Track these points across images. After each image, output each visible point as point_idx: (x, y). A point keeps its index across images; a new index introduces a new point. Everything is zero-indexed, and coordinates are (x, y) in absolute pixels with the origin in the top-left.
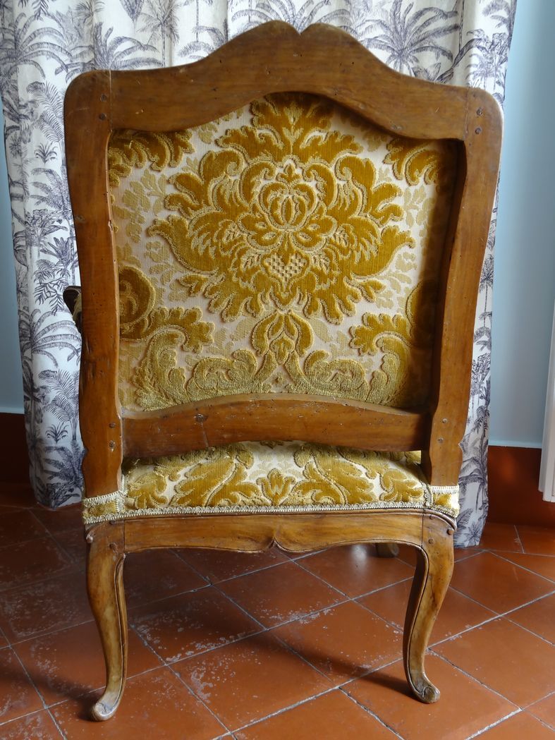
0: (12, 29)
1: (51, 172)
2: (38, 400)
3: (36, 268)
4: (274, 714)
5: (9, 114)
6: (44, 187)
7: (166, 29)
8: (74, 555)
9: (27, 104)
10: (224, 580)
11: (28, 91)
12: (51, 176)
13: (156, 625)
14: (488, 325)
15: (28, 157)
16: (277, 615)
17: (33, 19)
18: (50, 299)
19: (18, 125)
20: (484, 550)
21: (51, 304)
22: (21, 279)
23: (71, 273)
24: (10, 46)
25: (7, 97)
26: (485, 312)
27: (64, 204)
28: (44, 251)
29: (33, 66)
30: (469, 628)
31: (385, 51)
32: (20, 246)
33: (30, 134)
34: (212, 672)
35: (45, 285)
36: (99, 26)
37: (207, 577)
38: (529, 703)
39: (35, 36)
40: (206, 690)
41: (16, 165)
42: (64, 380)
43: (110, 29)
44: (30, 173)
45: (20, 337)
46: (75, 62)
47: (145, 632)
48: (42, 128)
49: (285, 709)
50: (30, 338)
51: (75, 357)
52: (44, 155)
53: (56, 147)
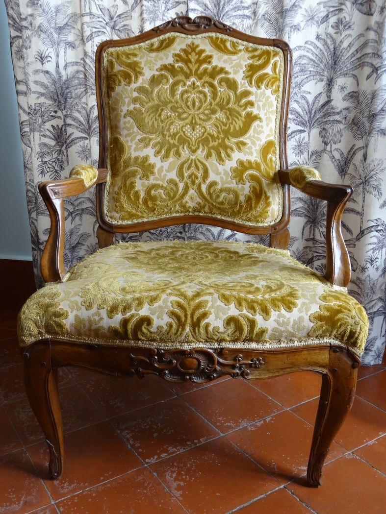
1: (47, 72)
3: (38, 149)
4: (234, 510)
5: (13, 26)
6: (43, 85)
8: (71, 371)
9: (27, 17)
10: (187, 393)
12: (47, 75)
13: (136, 430)
15: (29, 60)
16: (230, 423)
18: (50, 173)
19: (20, 35)
20: (385, 368)
21: (52, 176)
22: (27, 157)
23: (65, 154)
25: (11, 12)
27: (58, 98)
28: (44, 136)
30: (382, 435)
32: (25, 132)
33: (30, 42)
34: (183, 472)
35: (46, 162)
37: (174, 390)
40: (179, 488)
41: (20, 67)
44: (31, 74)
45: (28, 202)
47: (128, 436)
48: (39, 36)
49: (242, 506)
50: (36, 203)
51: (70, 218)
52: (42, 59)
53: (51, 52)
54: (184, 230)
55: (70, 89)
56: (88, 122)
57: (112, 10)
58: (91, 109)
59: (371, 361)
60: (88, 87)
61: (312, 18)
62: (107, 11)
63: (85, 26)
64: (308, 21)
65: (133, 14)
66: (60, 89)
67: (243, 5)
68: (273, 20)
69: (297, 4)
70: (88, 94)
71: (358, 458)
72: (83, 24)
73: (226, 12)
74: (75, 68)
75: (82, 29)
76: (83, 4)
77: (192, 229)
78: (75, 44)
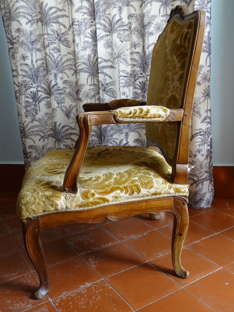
0: (8, 7)
1: (27, 65)
2: (29, 158)
3: (24, 104)
4: (121, 272)
5: (10, 43)
6: (25, 71)
7: (69, 2)
9: (16, 38)
10: (104, 225)
11: (16, 32)
12: (27, 66)
14: (209, 115)
15: (18, 59)
16: (125, 236)
17: (15, 2)
18: (30, 116)
19: (13, 47)
20: (213, 209)
21: (31, 118)
22: (19, 109)
23: (38, 106)
24: (8, 15)
25: (8, 36)
26: (208, 110)
27: (33, 77)
28: (27, 97)
29: (17, 22)
30: (204, 238)
31: (159, 2)
32: (18, 96)
33: (18, 50)
34: (98, 258)
35: (28, 111)
36: (42, 3)
38: (226, 265)
39: (17, 10)
40: (95, 264)
41: (14, 63)
42: (38, 149)
43: (47, 4)
44: (19, 66)
45: (21, 133)
46: (34, 19)
47: (72, 244)
48: (22, 47)
49: (125, 270)
50: (24, 133)
51: (42, 139)
52: (24, 58)
53: (28, 54)
54: (102, 142)
55: (39, 73)
56: (49, 89)
57: (58, 31)
58: (50, 82)
59: (204, 206)
60: (48, 71)
61: (159, 28)
62: (56, 32)
63: (45, 40)
64: (157, 30)
65: (69, 32)
66: (34, 73)
67: (124, 24)
68: (139, 30)
69: (150, 22)
70: (49, 74)
71: (189, 248)
72: (44, 39)
73: (116, 28)
74: (41, 62)
75: (44, 42)
76: (44, 29)
77: (105, 141)
78: (40, 49)
